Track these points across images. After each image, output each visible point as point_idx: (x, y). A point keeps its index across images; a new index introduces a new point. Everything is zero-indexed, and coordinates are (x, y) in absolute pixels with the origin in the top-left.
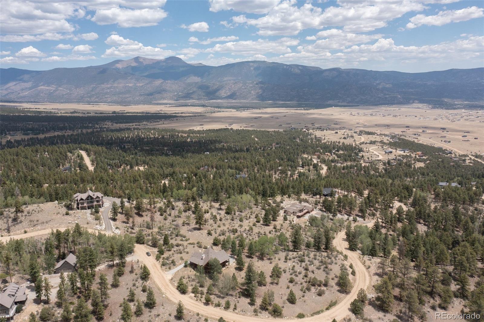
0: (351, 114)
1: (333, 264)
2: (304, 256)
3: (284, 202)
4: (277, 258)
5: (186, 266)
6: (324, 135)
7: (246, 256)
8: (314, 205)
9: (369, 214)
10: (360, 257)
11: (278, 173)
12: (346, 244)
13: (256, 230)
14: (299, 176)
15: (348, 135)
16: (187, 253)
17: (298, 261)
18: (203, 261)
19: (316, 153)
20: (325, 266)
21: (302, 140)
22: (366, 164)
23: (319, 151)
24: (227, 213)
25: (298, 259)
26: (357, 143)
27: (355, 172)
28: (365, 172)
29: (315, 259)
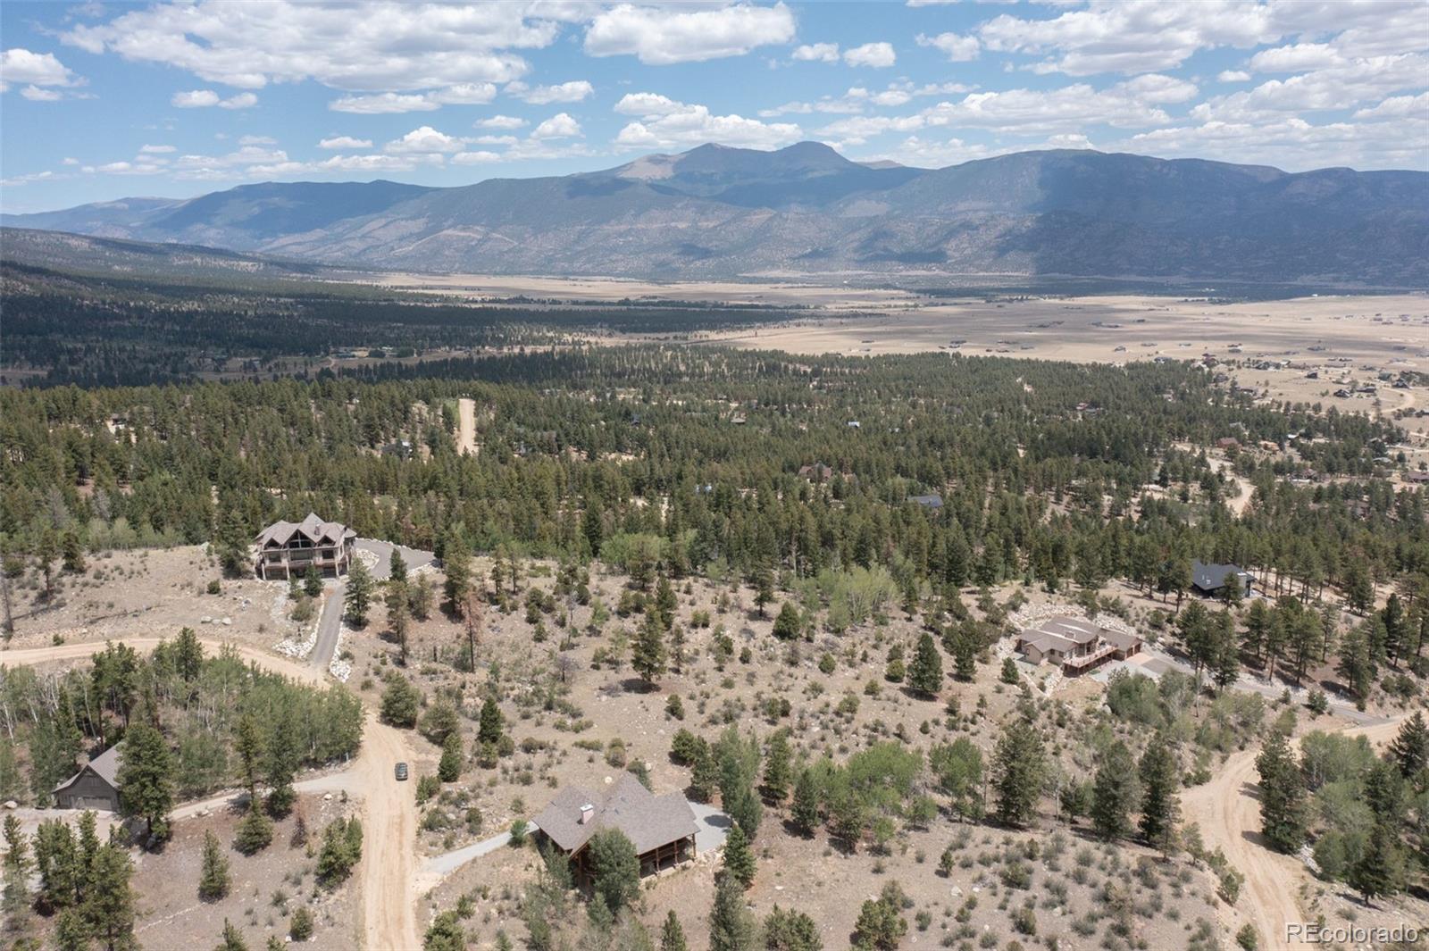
0: (1378, 319)
1: (1159, 916)
2: (1031, 856)
3: (1023, 606)
4: (911, 852)
5: (516, 842)
6: (1267, 383)
7: (786, 824)
8: (1146, 627)
9: (1384, 687)
10: (1303, 888)
11: (1066, 499)
12: (1251, 814)
13: (868, 711)
14: (1144, 515)
15: (1354, 383)
16: (553, 783)
17: (998, 880)
18: (580, 830)
19: (1225, 441)
20: (1116, 922)
21: (1182, 396)
22: (1408, 486)
23: (1236, 433)
24: (781, 634)
25: (1003, 866)
26: (1387, 412)
27: (1359, 511)
28: (1402, 513)
29: (1079, 878)
